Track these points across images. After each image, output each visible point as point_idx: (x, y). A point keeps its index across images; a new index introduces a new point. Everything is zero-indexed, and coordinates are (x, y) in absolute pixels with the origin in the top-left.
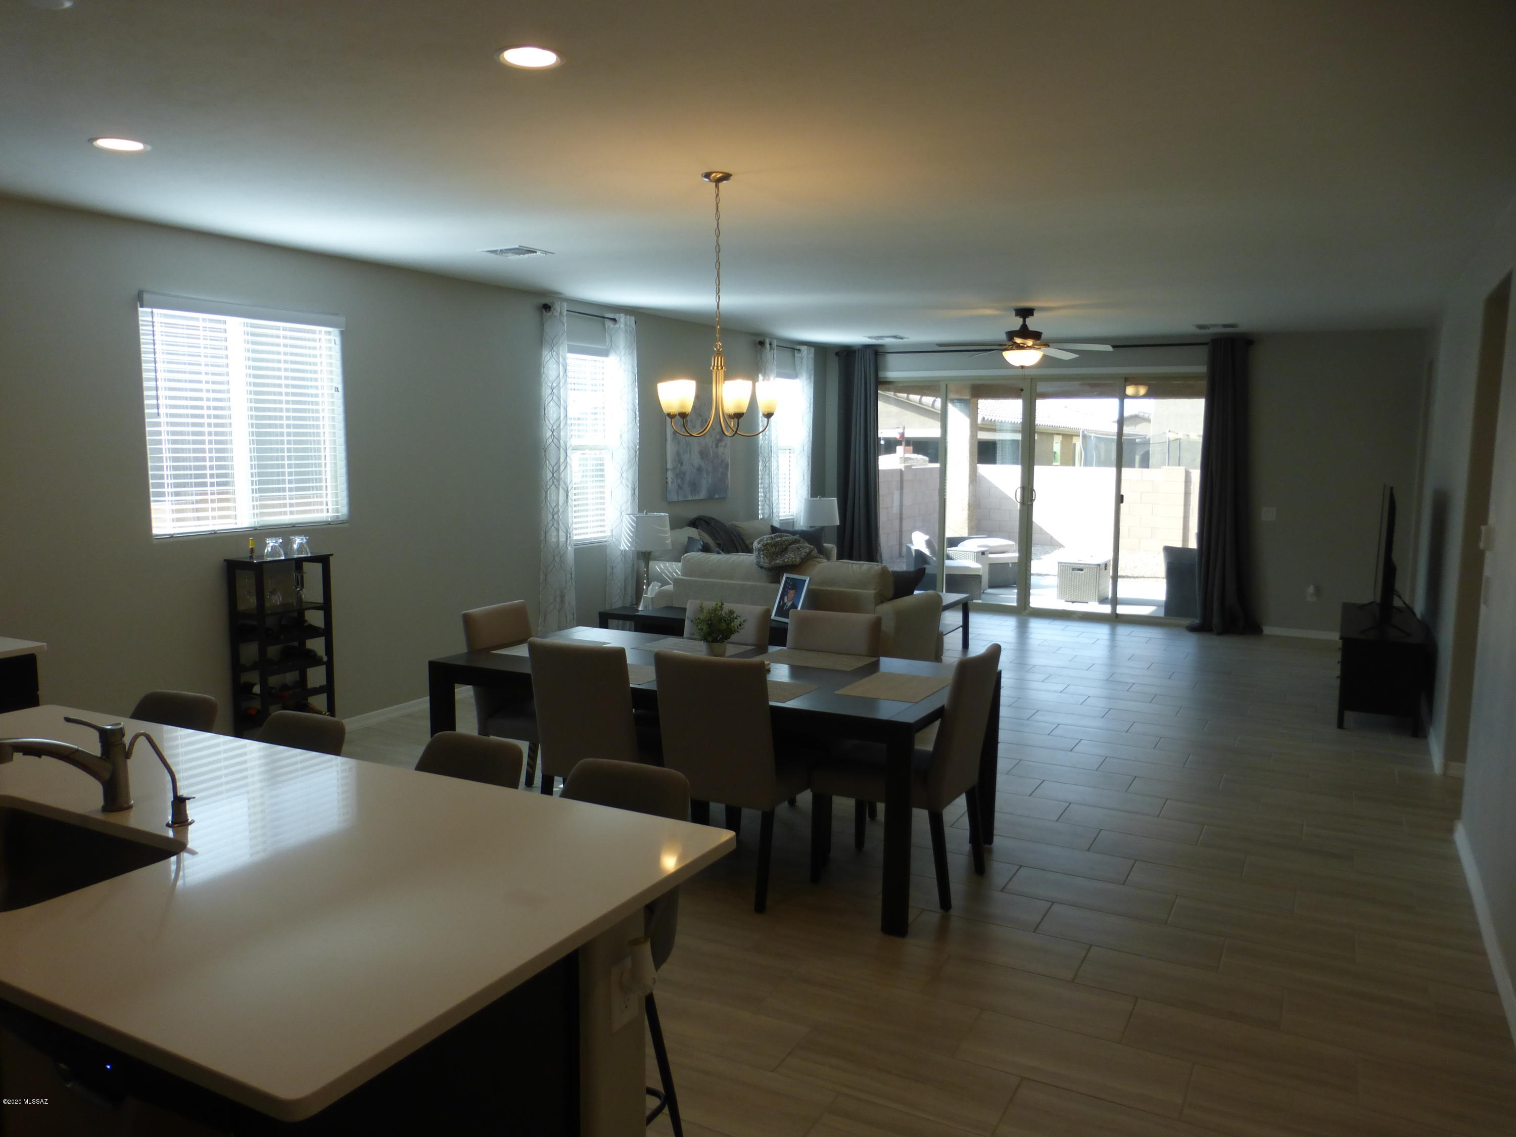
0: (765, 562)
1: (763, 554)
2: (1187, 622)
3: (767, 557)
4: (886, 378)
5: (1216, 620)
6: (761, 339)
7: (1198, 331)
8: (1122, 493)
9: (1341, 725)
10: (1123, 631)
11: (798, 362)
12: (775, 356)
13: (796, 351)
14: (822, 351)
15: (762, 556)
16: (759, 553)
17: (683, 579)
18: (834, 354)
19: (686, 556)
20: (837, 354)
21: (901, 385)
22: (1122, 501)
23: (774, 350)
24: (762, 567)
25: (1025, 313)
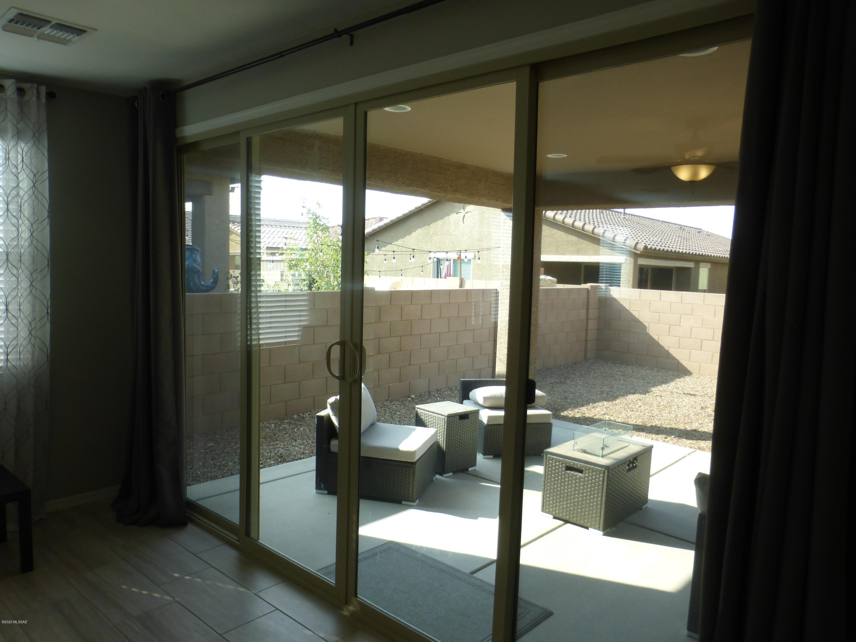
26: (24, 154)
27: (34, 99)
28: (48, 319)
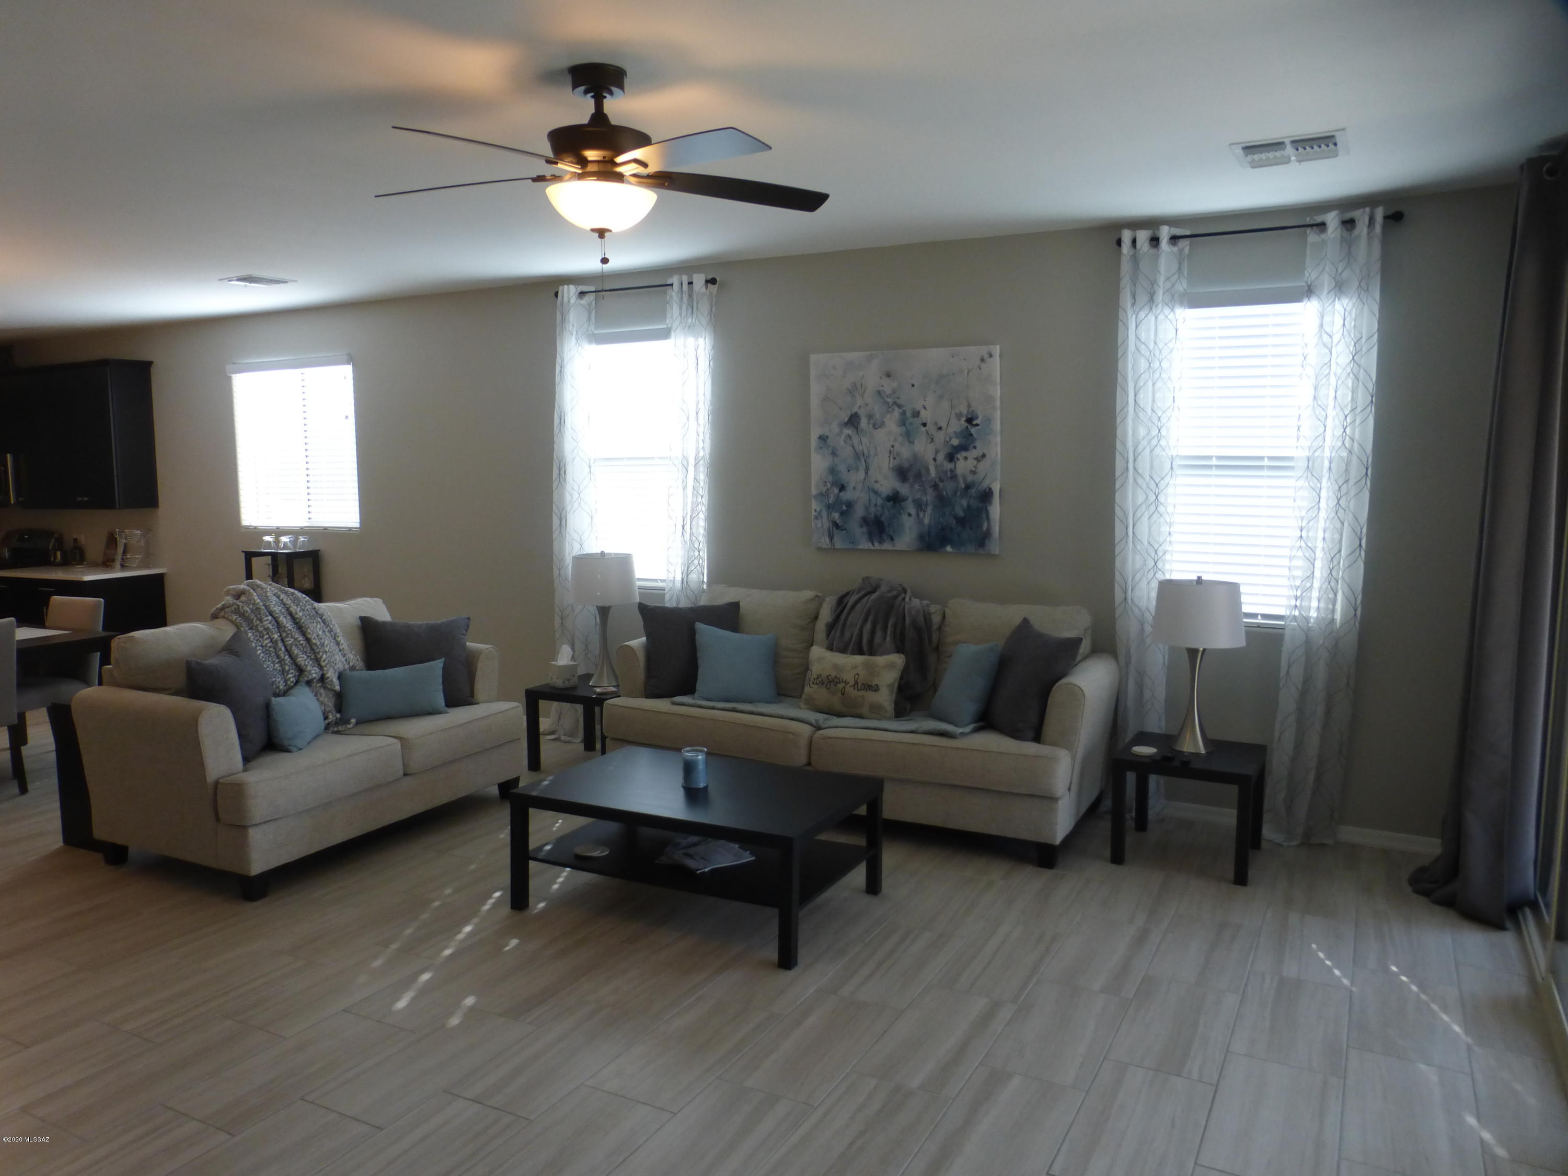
26: (1347, 313)
27: (1365, 230)
28: (1360, 554)
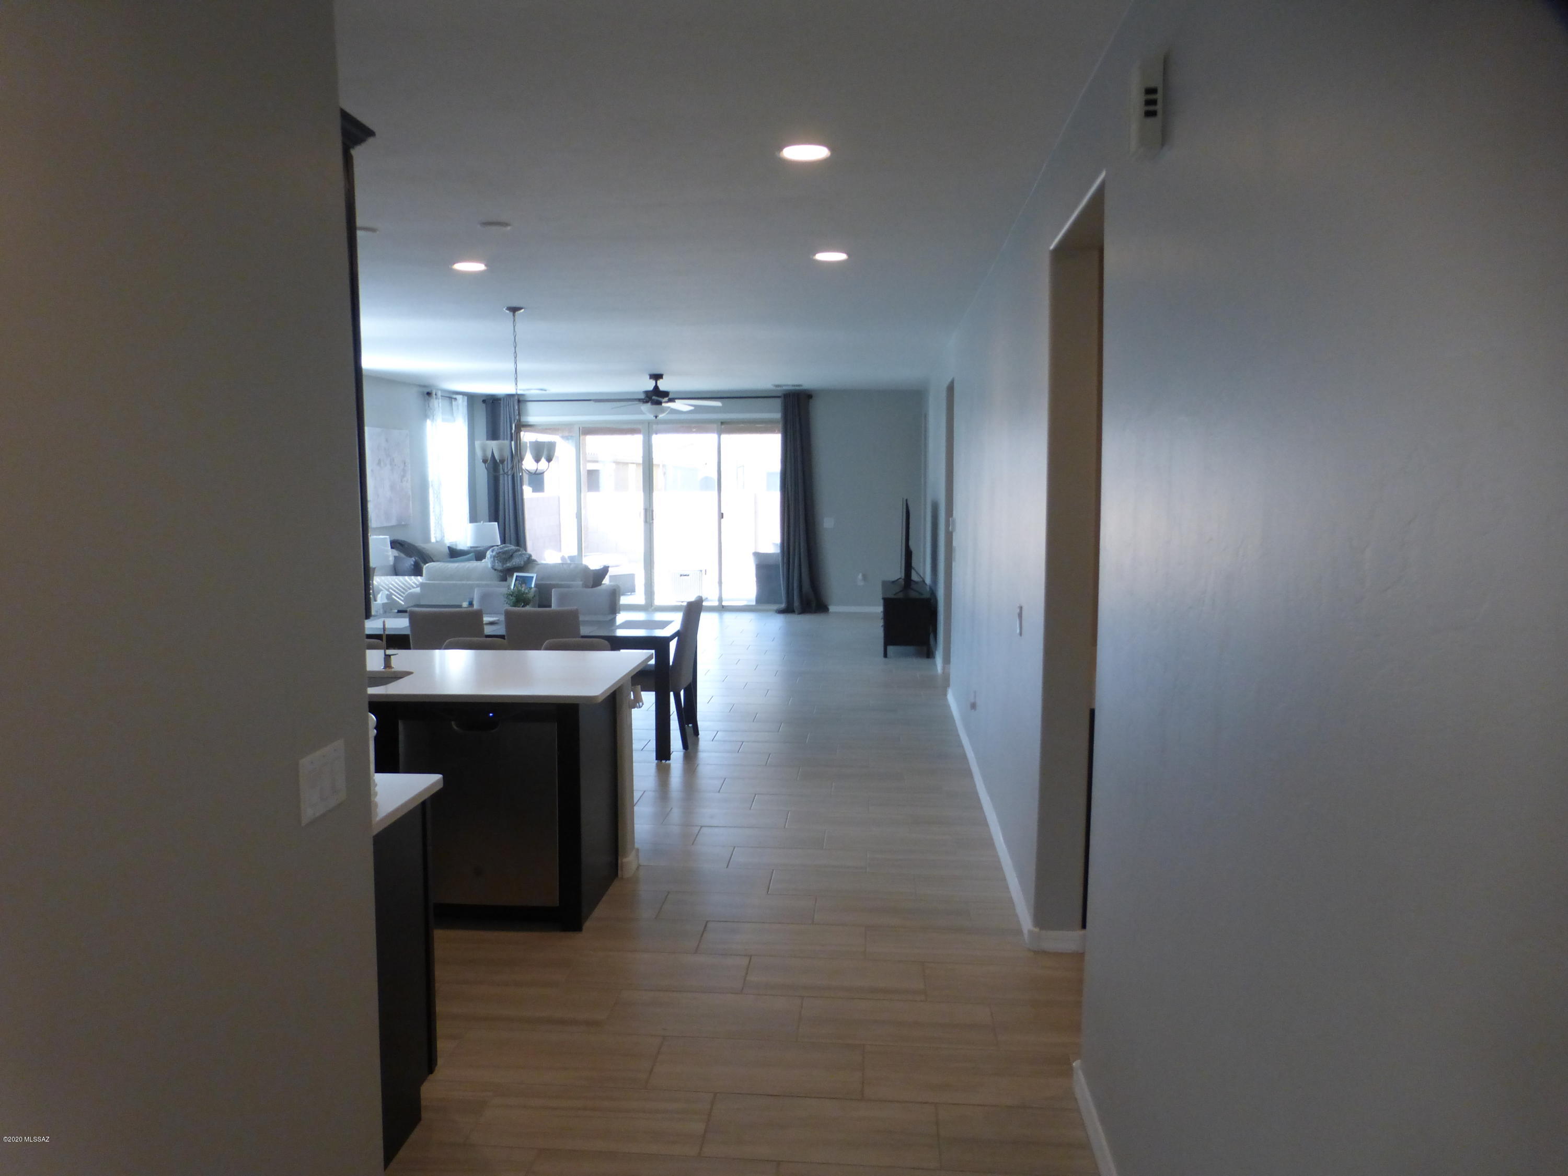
0: (499, 566)
1: (497, 560)
2: (776, 607)
3: (500, 562)
4: (527, 422)
5: (796, 603)
6: (428, 390)
7: (774, 388)
8: (722, 512)
9: (885, 655)
10: (729, 617)
11: (454, 408)
12: (440, 405)
13: (453, 400)
14: (472, 398)
15: (496, 561)
16: (494, 559)
17: (429, 583)
18: (481, 401)
19: (428, 566)
20: (484, 401)
21: (540, 428)
22: (722, 517)
23: (439, 399)
24: (495, 570)
25: (657, 377)
